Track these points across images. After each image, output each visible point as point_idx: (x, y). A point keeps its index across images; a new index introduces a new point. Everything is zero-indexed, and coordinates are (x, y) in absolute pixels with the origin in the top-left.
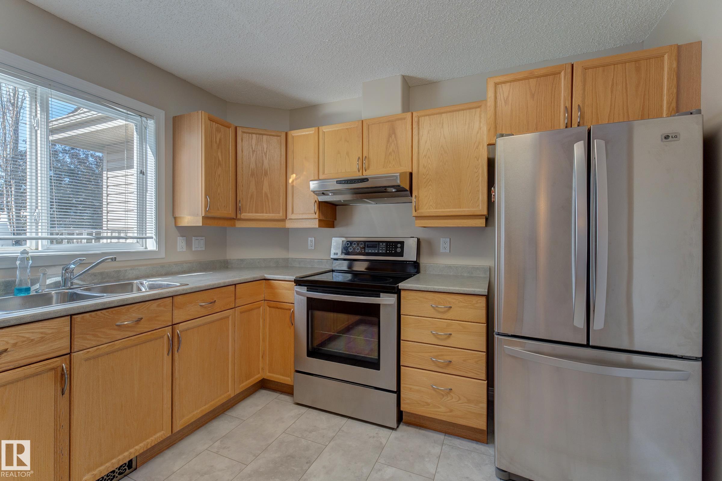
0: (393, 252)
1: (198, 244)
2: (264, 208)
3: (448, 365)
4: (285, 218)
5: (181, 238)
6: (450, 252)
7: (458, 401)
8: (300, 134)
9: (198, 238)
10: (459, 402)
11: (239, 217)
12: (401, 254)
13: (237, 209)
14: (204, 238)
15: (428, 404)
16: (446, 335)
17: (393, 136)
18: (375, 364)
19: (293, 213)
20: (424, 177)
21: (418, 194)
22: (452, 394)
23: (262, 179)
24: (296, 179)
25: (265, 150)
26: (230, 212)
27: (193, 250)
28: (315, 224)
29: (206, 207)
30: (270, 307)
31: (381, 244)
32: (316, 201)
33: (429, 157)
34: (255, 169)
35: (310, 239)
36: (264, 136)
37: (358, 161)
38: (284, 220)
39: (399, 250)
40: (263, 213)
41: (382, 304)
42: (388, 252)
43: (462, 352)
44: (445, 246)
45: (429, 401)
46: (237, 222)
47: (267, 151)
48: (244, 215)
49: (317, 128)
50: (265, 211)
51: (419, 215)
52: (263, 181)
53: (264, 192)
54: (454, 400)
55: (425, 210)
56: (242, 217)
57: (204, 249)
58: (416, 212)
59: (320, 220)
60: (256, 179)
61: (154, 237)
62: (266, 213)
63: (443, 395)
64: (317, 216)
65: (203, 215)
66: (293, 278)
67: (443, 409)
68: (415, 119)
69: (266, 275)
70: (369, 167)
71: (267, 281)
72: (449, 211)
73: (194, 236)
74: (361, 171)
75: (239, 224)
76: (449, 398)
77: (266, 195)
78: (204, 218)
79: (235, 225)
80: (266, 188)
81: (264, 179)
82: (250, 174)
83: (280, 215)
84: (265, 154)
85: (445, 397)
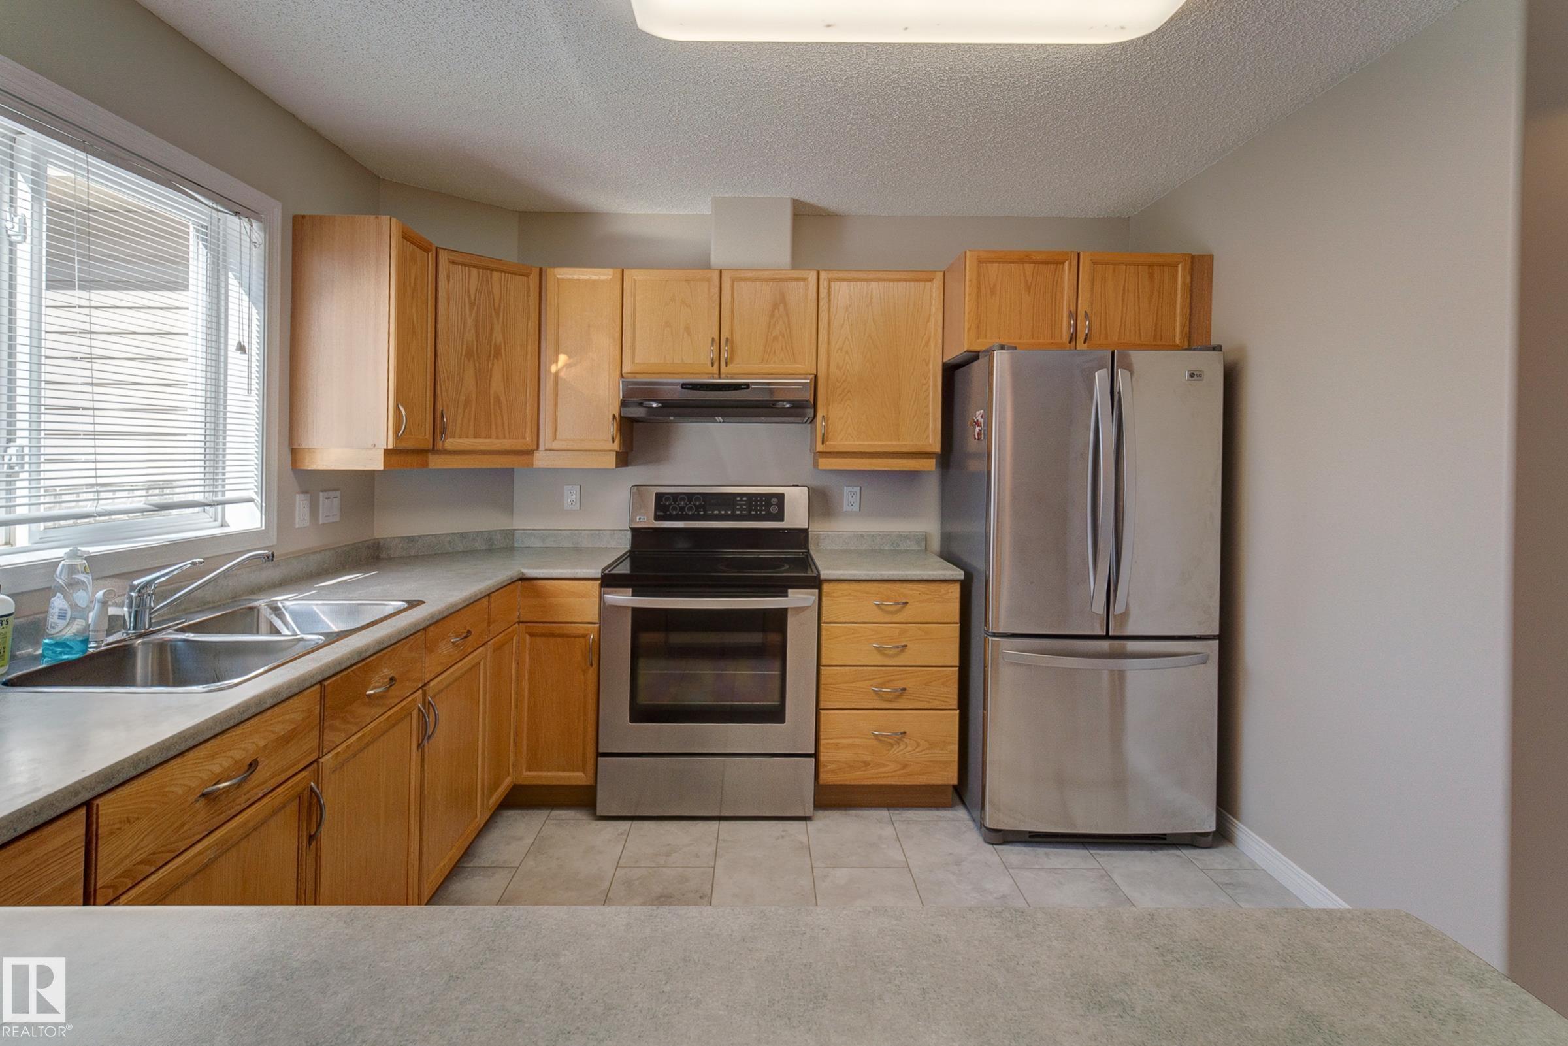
0: (764, 513)
1: (330, 507)
2: (493, 427)
3: (900, 696)
4: (534, 446)
5: (302, 496)
6: (860, 509)
7: (916, 748)
8: (575, 277)
9: (330, 494)
10: (917, 750)
11: (439, 446)
12: (780, 517)
13: (439, 428)
14: (338, 494)
15: (866, 764)
16: (897, 647)
17: (781, 308)
18: (776, 714)
19: (555, 437)
20: (839, 384)
21: (827, 415)
22: (905, 740)
23: (490, 365)
24: (567, 366)
25: (497, 301)
26: (423, 438)
27: (321, 522)
28: (610, 461)
29: (397, 430)
30: (531, 635)
31: (738, 499)
32: (614, 416)
33: (847, 352)
34: (475, 343)
35: (567, 488)
36: (495, 274)
37: (712, 345)
38: (530, 453)
39: (774, 510)
40: (490, 438)
41: (791, 608)
42: (753, 513)
43: (923, 671)
44: (852, 500)
45: (869, 759)
46: (430, 457)
47: (500, 306)
48: (450, 443)
49: (619, 272)
50: (494, 434)
51: (829, 450)
52: (491, 370)
53: (492, 392)
54: (909, 749)
55: (840, 442)
56: (446, 446)
57: (337, 519)
58: (823, 443)
59: (618, 454)
60: (477, 365)
61: (257, 499)
62: (497, 437)
63: (892, 745)
64: (616, 446)
65: (390, 447)
66: (597, 572)
67: (892, 767)
68: (824, 284)
69: (525, 571)
70: (732, 359)
71: (526, 583)
72: (881, 446)
73: (322, 491)
74: (716, 365)
75: (435, 462)
76: (902, 747)
77: (498, 399)
78: (387, 452)
79: (427, 465)
80: (496, 383)
81: (493, 364)
82: (464, 353)
83: (527, 440)
84: (497, 312)
85: (895, 747)
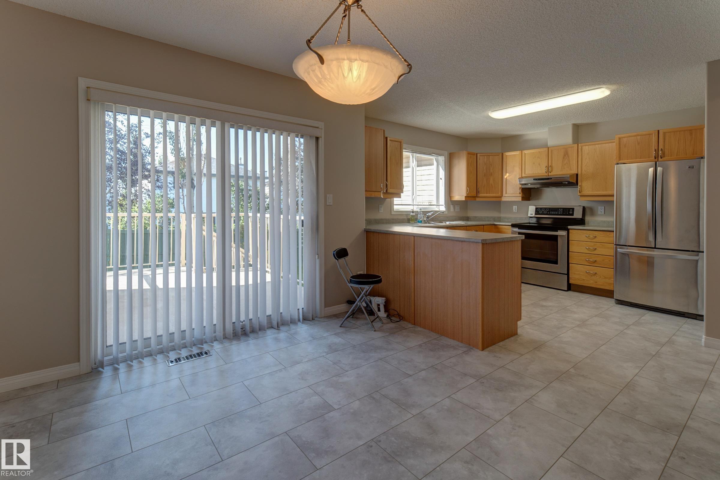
0: (568, 213)
1: (458, 208)
2: (491, 191)
3: (595, 262)
4: (501, 196)
5: (452, 205)
6: (604, 213)
7: (600, 278)
8: (511, 154)
9: (458, 206)
10: (601, 278)
11: (478, 196)
12: (573, 214)
13: (477, 192)
14: (459, 206)
15: (584, 280)
16: (593, 249)
17: (567, 155)
18: (556, 262)
19: (506, 193)
20: (585, 176)
21: (581, 185)
22: (597, 275)
24: (509, 176)
25: (491, 163)
26: (474, 194)
27: (455, 211)
28: (520, 199)
29: (467, 192)
31: (560, 209)
32: (520, 188)
33: (588, 166)
34: (486, 173)
35: (514, 207)
36: (491, 157)
37: (546, 168)
38: (501, 197)
39: (571, 212)
40: (490, 193)
41: (559, 235)
42: (564, 213)
43: (602, 256)
44: (602, 210)
45: (584, 278)
46: (477, 198)
48: (481, 195)
49: (521, 152)
51: (581, 195)
52: (490, 178)
53: (490, 184)
54: (597, 278)
55: (585, 192)
56: (480, 196)
57: (459, 211)
58: (580, 193)
59: (522, 197)
60: (487, 177)
61: (444, 205)
62: (492, 194)
63: (592, 276)
64: (521, 195)
65: (466, 196)
66: (510, 224)
67: (592, 282)
68: (580, 147)
69: (494, 223)
70: (552, 171)
71: (495, 226)
73: (456, 205)
74: (547, 173)
75: (478, 199)
76: (595, 277)
77: (492, 185)
78: (465, 197)
79: (476, 200)
80: (491, 181)
82: (483, 175)
83: (499, 194)
84: (491, 165)
85: (593, 277)
